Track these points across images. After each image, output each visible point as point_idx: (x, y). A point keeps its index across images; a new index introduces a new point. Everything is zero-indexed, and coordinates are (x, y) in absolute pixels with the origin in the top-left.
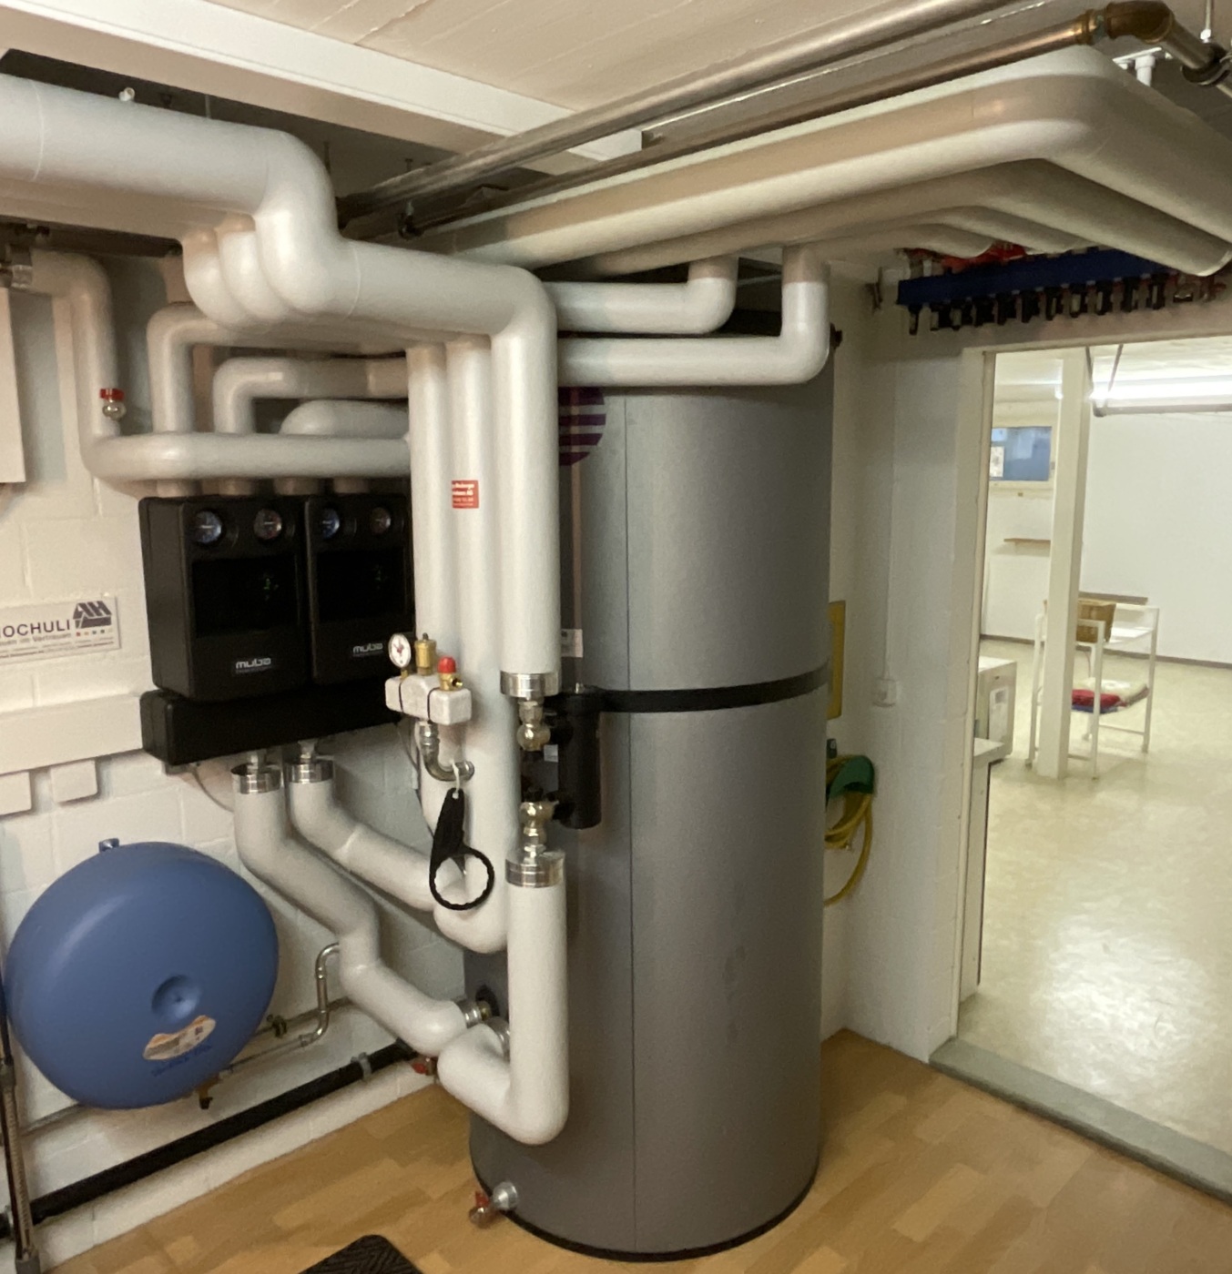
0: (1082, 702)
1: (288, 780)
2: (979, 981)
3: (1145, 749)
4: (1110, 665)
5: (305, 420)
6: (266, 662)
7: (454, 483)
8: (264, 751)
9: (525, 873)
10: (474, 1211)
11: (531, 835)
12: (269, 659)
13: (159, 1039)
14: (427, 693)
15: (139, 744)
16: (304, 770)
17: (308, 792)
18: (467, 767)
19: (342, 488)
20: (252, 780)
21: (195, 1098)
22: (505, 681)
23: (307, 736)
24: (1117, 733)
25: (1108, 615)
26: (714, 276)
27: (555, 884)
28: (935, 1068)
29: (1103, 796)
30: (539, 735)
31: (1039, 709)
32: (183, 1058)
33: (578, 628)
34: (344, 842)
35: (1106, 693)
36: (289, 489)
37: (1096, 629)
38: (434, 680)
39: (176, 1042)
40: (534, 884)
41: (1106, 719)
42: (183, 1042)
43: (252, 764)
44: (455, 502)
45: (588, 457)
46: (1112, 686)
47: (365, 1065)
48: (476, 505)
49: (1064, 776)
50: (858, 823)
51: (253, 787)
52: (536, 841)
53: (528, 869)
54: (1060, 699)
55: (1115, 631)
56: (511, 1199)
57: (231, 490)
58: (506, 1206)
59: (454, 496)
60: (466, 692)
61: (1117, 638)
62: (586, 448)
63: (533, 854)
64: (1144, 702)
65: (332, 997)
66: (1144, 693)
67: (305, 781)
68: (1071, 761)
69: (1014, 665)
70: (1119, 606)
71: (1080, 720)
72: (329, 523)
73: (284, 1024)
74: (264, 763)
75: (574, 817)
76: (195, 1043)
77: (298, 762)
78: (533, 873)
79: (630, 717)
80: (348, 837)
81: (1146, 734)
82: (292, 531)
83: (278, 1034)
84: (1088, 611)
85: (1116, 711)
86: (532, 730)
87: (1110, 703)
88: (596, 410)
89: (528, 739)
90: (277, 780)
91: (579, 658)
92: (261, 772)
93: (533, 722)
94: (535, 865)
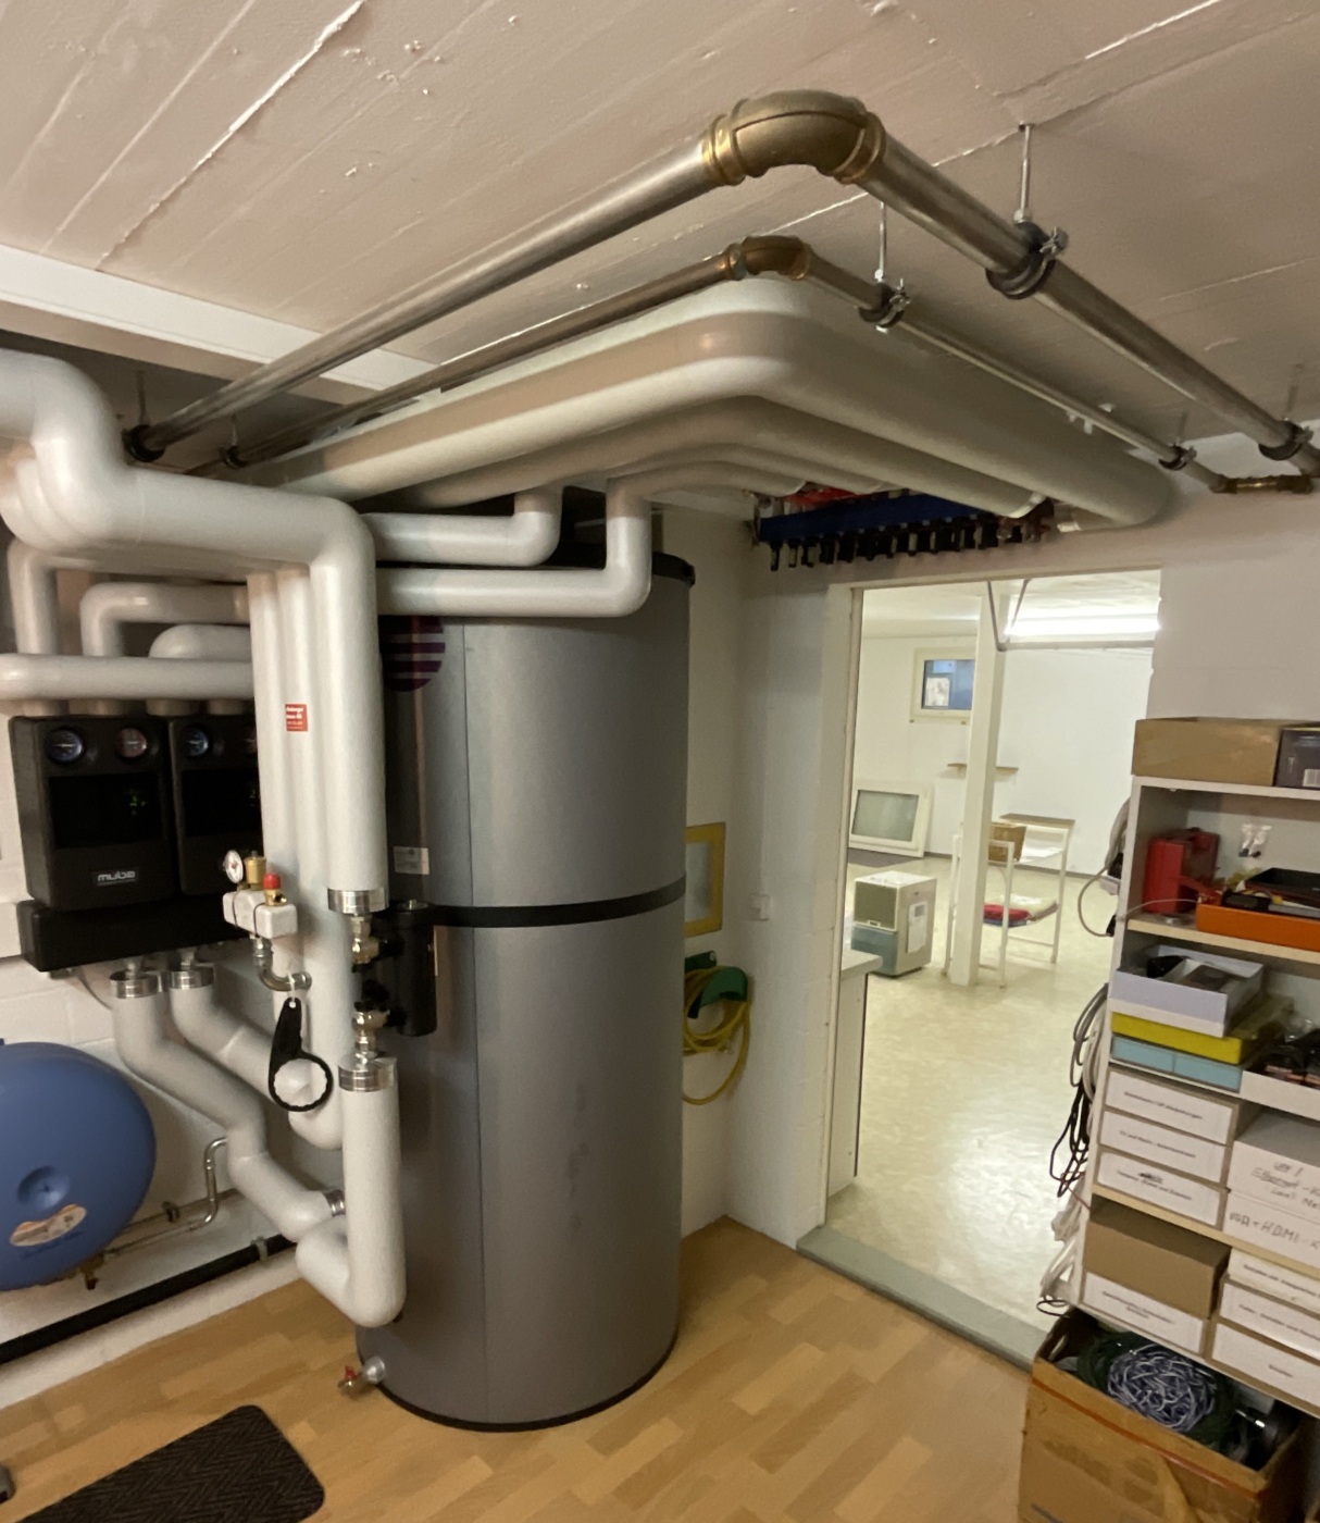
0: (992, 916)
1: (167, 985)
2: (856, 1174)
3: (1054, 960)
4: (1020, 879)
5: (171, 645)
6: (130, 875)
7: (287, 706)
8: (141, 958)
9: (355, 1078)
10: (341, 1384)
11: (361, 1042)
12: (133, 873)
13: (26, 1227)
14: (254, 907)
15: (17, 950)
16: (184, 976)
17: (187, 998)
18: (304, 978)
19: (218, 710)
20: (129, 986)
21: (81, 1279)
22: (333, 898)
23: (189, 943)
24: (1026, 945)
25: (1018, 837)
26: (537, 510)
27: (384, 1088)
28: (801, 1253)
29: (1010, 1003)
30: (366, 948)
31: (954, 922)
32: (56, 1242)
33: (425, 847)
34: (227, 1043)
35: (1014, 908)
36: (160, 710)
37: (1007, 849)
38: (261, 896)
39: (45, 1229)
40: (363, 1089)
41: (1014, 932)
42: (53, 1228)
43: (129, 971)
44: (288, 725)
45: (428, 684)
46: (1020, 901)
47: (262, 1248)
48: (305, 728)
49: (975, 983)
50: (735, 1029)
51: (130, 993)
52: (366, 1048)
53: (358, 1075)
54: (970, 913)
55: (1026, 851)
56: (379, 1373)
57: (101, 710)
58: (375, 1380)
59: (288, 720)
60: (291, 908)
61: (1028, 858)
62: (426, 675)
63: (365, 1061)
64: (1053, 917)
65: (221, 1188)
66: (1054, 908)
67: (185, 987)
68: (981, 970)
69: (934, 882)
70: (1031, 827)
71: (991, 934)
72: (197, 743)
73: (177, 1209)
74: (143, 968)
75: (408, 1027)
76: (65, 1230)
77: (178, 968)
78: (363, 1078)
79: (473, 932)
80: (230, 1038)
81: (1055, 946)
82: (155, 750)
83: (171, 1219)
84: (1000, 832)
85: (1025, 924)
86: (359, 944)
87: (1019, 917)
88: (436, 638)
89: (355, 953)
90: (155, 986)
91: (426, 876)
92: (139, 978)
93: (361, 936)
94: (366, 1071)
